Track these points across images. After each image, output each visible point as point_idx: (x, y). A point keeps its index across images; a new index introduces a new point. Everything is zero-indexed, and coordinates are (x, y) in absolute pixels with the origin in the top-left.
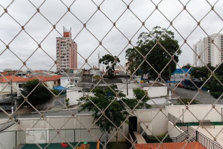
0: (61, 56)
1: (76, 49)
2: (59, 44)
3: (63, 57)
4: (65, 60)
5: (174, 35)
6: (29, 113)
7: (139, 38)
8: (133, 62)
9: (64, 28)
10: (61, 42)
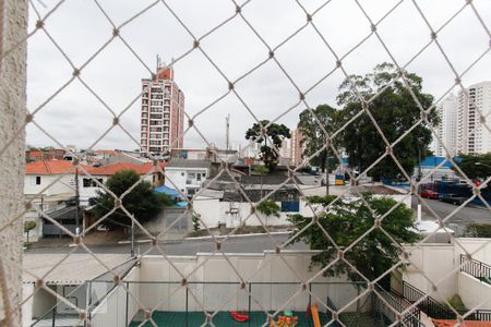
0: (151, 119)
1: (182, 106)
2: (147, 94)
3: (156, 123)
4: (159, 130)
5: (422, 84)
6: (112, 242)
7: (341, 87)
8: (314, 138)
9: (158, 60)
10: (153, 90)
